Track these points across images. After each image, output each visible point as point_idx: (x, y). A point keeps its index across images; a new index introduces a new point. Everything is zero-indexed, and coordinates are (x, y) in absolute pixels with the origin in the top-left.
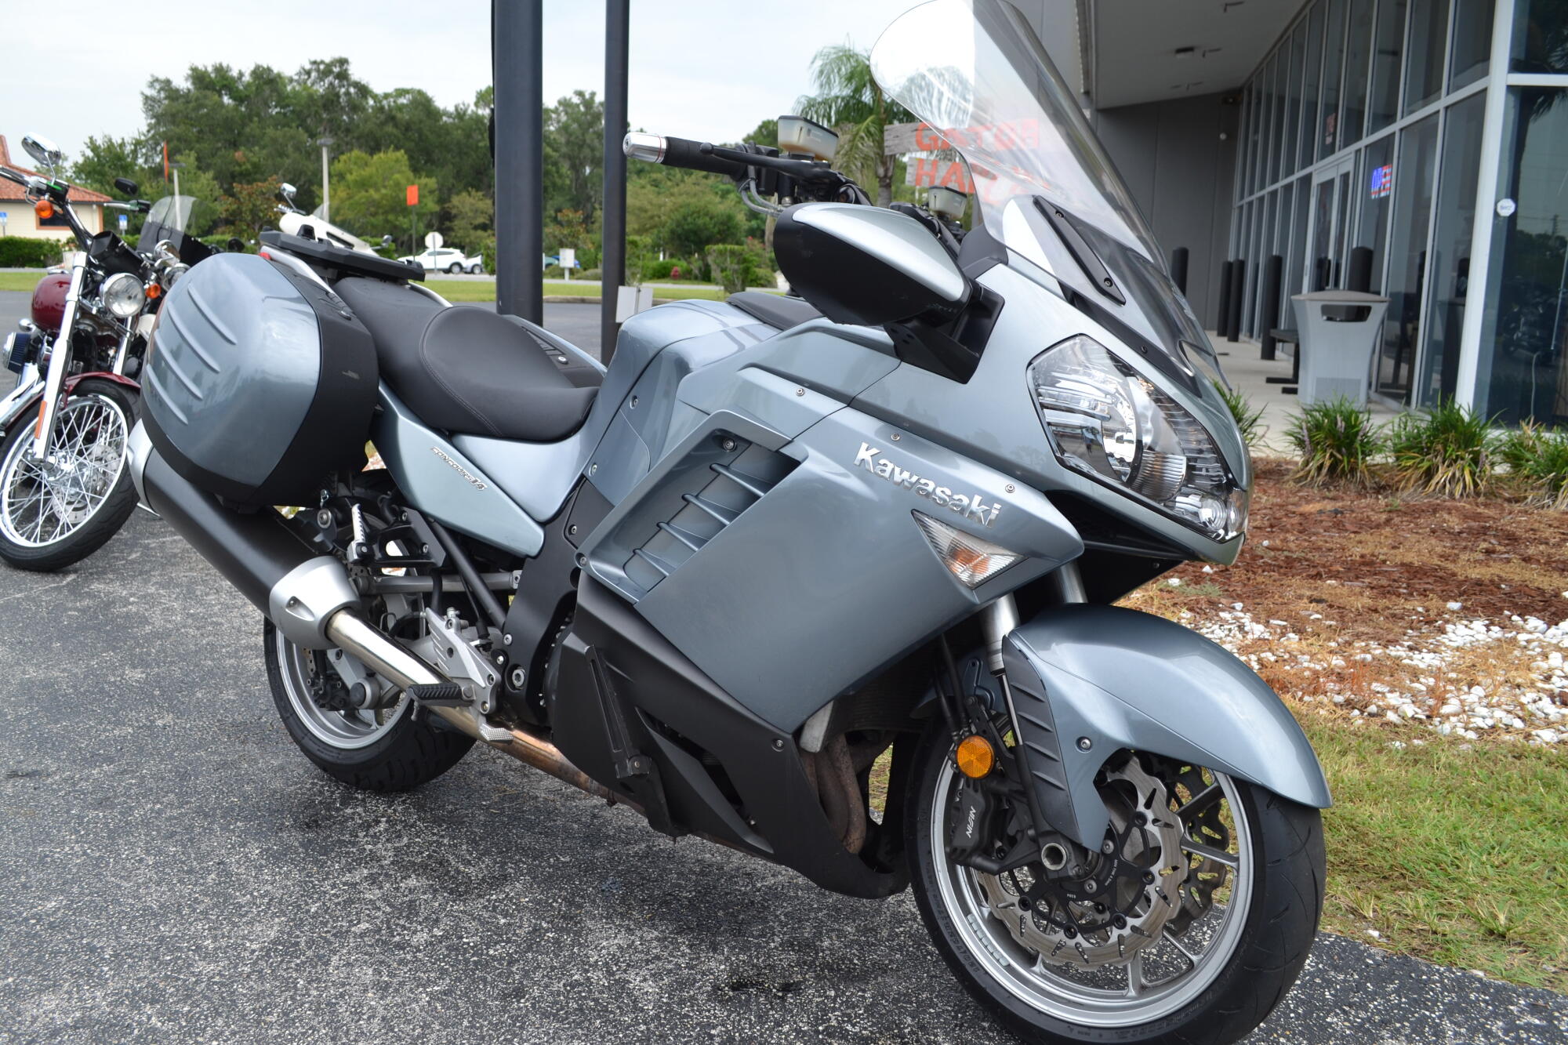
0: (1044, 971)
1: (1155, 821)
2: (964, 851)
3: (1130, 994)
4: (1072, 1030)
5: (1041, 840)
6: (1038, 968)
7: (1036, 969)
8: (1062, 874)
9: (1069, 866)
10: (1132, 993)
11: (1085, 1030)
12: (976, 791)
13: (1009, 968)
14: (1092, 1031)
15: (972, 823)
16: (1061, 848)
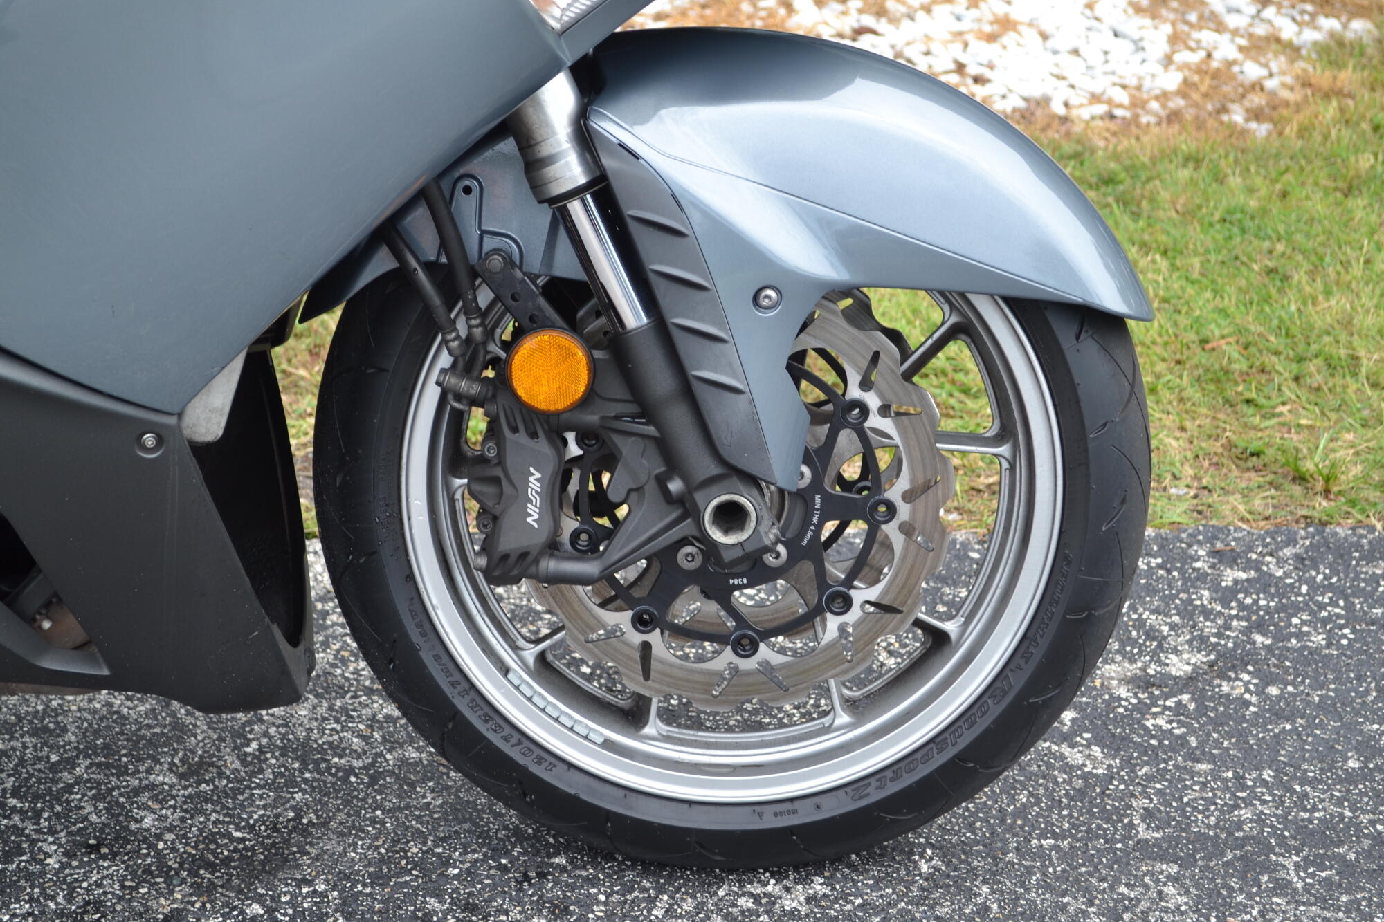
0: (665, 729)
1: (884, 410)
2: (524, 555)
3: (838, 722)
4: (760, 815)
5: (699, 497)
6: (654, 727)
7: (648, 730)
8: (749, 548)
9: (762, 529)
10: (843, 718)
11: (788, 806)
12: (533, 435)
13: (608, 745)
14: (797, 804)
15: (537, 500)
16: (742, 500)
